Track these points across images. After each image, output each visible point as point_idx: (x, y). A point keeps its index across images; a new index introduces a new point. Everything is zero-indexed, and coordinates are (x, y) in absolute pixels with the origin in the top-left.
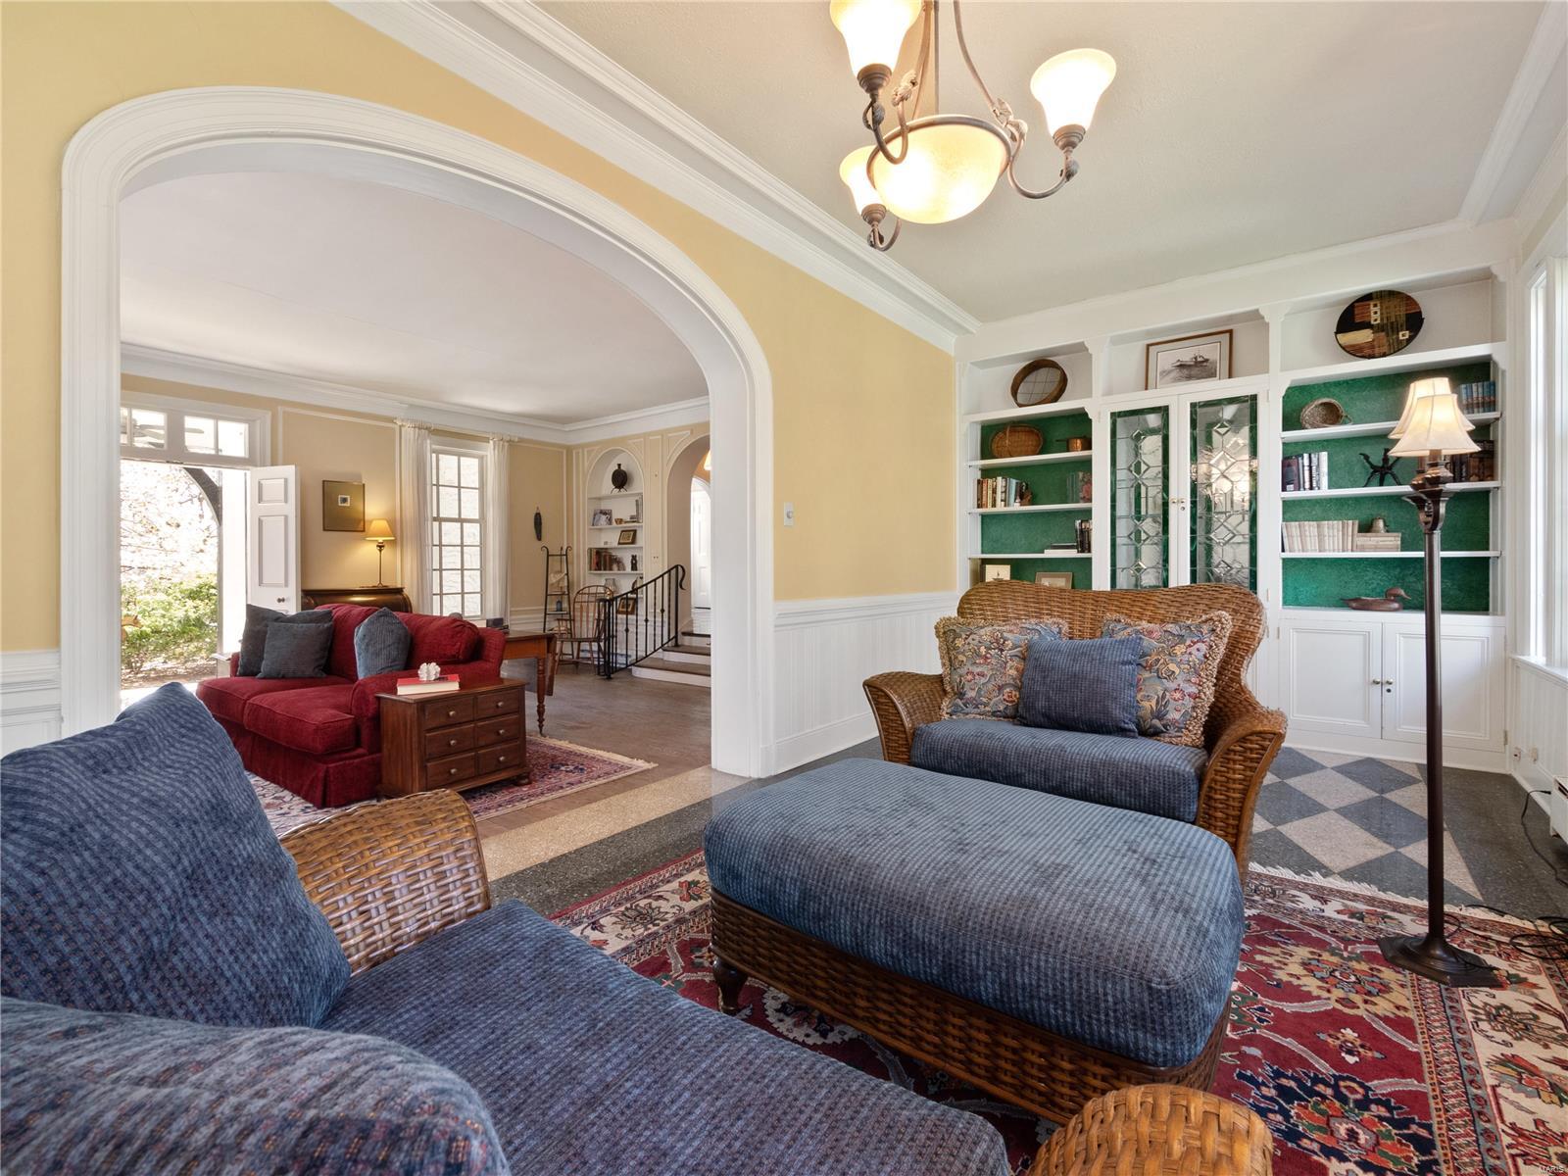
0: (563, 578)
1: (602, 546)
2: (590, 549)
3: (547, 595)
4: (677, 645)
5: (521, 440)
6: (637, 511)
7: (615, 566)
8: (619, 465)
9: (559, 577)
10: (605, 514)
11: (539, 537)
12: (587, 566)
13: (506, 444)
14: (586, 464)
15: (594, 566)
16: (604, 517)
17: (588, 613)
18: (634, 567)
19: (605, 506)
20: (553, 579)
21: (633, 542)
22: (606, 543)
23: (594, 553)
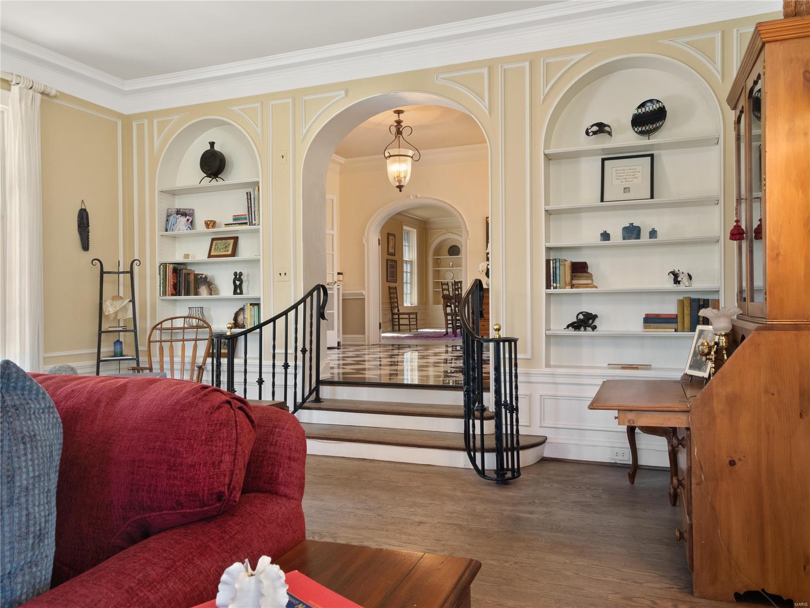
0: (125, 307)
1: (179, 258)
2: (165, 265)
3: (100, 332)
4: (318, 400)
5: (61, 95)
6: (249, 208)
7: (203, 290)
8: (212, 144)
9: (119, 305)
10: (184, 214)
11: (85, 246)
12: (158, 289)
13: (39, 97)
14: (156, 143)
15: (169, 289)
16: (183, 220)
17: (172, 357)
18: (238, 288)
19: (182, 203)
20: (110, 308)
21: (234, 254)
22: (187, 256)
23: (170, 269)
